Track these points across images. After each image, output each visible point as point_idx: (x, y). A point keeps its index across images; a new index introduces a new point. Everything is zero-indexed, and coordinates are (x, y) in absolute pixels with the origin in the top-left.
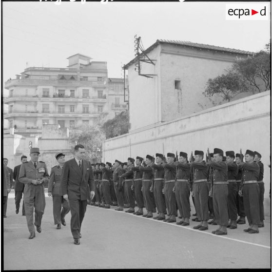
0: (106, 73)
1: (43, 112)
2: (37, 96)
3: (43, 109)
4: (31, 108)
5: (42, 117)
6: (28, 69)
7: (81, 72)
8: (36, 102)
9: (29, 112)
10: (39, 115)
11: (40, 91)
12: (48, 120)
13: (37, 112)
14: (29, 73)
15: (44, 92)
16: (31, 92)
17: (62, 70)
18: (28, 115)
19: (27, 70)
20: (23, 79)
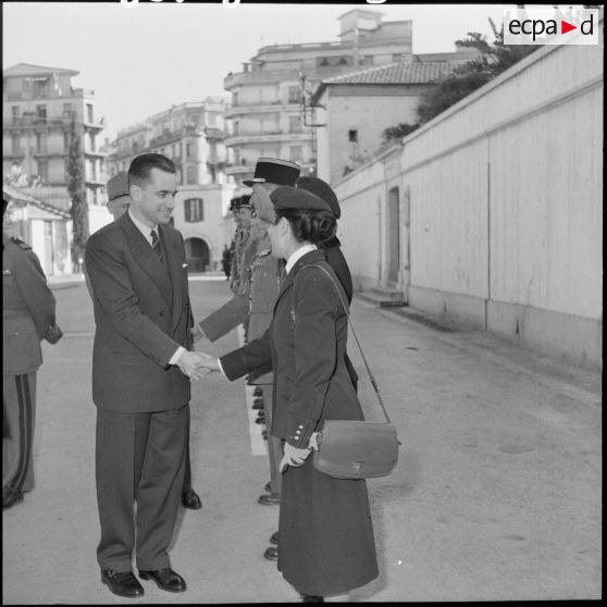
0: (410, 44)
1: (291, 132)
2: (279, 103)
3: (291, 125)
4: (270, 126)
5: (289, 142)
6: (262, 49)
7: (360, 47)
8: (278, 113)
9: (266, 134)
10: (283, 138)
11: (283, 91)
12: (300, 147)
13: (281, 133)
14: (264, 58)
15: (292, 94)
16: (269, 94)
17: (326, 46)
18: (265, 138)
19: (262, 52)
20: (254, 70)
